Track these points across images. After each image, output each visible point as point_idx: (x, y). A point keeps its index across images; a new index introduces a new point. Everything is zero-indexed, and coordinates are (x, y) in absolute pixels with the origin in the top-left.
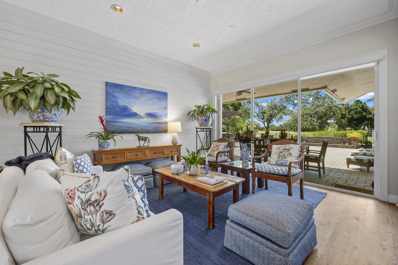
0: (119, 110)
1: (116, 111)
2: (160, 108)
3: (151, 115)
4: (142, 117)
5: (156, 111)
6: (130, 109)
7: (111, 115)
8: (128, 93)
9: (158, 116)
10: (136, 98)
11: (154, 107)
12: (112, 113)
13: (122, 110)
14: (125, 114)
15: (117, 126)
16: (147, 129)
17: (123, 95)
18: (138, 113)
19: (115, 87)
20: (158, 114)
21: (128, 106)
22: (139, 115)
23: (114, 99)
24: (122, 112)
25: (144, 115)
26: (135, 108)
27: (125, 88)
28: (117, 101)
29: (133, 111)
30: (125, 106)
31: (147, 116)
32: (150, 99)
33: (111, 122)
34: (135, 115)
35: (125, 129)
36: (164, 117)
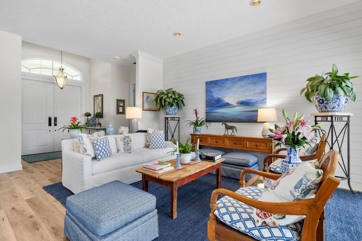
0: (214, 103)
1: (212, 103)
2: (255, 94)
3: (243, 103)
4: (234, 107)
5: (249, 98)
6: (223, 100)
7: (209, 107)
8: (221, 86)
9: (252, 103)
10: (228, 89)
11: (247, 94)
12: (209, 106)
13: (216, 102)
14: (218, 105)
15: (213, 115)
16: (239, 118)
17: (217, 88)
18: (230, 103)
19: (211, 84)
20: (252, 101)
21: (221, 98)
22: (231, 105)
23: (210, 94)
24: (216, 104)
25: (236, 104)
26: (227, 99)
27: (219, 82)
28: (212, 95)
29: (226, 101)
30: (219, 98)
31: (239, 105)
32: (242, 86)
33: (209, 113)
34: (227, 105)
35: (219, 118)
36: (260, 103)
